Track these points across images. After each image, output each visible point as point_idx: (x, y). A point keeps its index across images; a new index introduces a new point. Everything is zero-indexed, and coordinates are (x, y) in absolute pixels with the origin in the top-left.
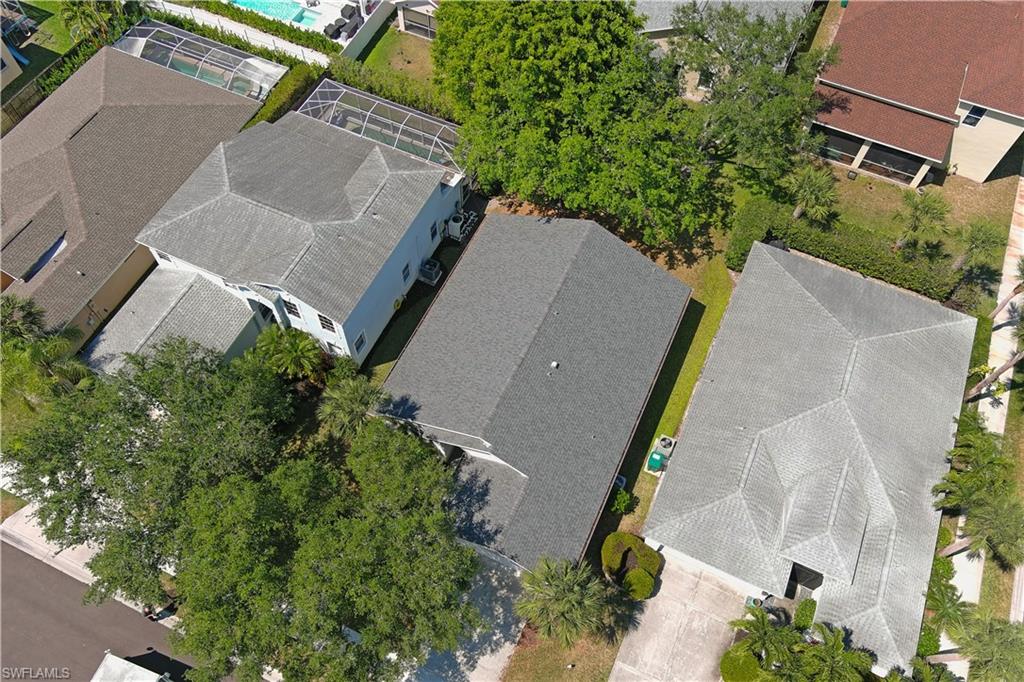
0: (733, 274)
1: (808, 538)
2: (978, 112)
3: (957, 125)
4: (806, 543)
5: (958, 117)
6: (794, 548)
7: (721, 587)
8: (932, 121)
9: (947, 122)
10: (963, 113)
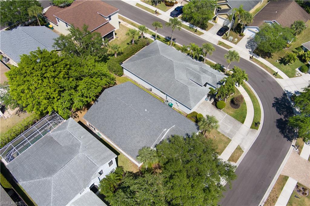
0: (123, 76)
1: (201, 79)
2: (110, 17)
3: (109, 22)
4: (202, 80)
5: (108, 20)
6: (202, 82)
7: (202, 104)
8: (105, 25)
9: (107, 23)
10: (108, 19)
